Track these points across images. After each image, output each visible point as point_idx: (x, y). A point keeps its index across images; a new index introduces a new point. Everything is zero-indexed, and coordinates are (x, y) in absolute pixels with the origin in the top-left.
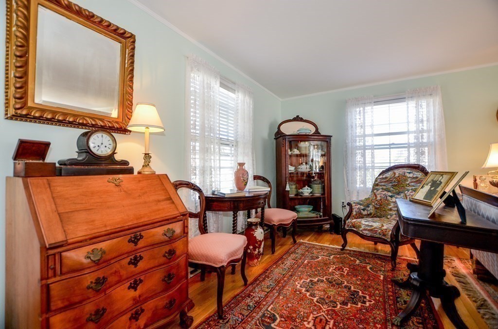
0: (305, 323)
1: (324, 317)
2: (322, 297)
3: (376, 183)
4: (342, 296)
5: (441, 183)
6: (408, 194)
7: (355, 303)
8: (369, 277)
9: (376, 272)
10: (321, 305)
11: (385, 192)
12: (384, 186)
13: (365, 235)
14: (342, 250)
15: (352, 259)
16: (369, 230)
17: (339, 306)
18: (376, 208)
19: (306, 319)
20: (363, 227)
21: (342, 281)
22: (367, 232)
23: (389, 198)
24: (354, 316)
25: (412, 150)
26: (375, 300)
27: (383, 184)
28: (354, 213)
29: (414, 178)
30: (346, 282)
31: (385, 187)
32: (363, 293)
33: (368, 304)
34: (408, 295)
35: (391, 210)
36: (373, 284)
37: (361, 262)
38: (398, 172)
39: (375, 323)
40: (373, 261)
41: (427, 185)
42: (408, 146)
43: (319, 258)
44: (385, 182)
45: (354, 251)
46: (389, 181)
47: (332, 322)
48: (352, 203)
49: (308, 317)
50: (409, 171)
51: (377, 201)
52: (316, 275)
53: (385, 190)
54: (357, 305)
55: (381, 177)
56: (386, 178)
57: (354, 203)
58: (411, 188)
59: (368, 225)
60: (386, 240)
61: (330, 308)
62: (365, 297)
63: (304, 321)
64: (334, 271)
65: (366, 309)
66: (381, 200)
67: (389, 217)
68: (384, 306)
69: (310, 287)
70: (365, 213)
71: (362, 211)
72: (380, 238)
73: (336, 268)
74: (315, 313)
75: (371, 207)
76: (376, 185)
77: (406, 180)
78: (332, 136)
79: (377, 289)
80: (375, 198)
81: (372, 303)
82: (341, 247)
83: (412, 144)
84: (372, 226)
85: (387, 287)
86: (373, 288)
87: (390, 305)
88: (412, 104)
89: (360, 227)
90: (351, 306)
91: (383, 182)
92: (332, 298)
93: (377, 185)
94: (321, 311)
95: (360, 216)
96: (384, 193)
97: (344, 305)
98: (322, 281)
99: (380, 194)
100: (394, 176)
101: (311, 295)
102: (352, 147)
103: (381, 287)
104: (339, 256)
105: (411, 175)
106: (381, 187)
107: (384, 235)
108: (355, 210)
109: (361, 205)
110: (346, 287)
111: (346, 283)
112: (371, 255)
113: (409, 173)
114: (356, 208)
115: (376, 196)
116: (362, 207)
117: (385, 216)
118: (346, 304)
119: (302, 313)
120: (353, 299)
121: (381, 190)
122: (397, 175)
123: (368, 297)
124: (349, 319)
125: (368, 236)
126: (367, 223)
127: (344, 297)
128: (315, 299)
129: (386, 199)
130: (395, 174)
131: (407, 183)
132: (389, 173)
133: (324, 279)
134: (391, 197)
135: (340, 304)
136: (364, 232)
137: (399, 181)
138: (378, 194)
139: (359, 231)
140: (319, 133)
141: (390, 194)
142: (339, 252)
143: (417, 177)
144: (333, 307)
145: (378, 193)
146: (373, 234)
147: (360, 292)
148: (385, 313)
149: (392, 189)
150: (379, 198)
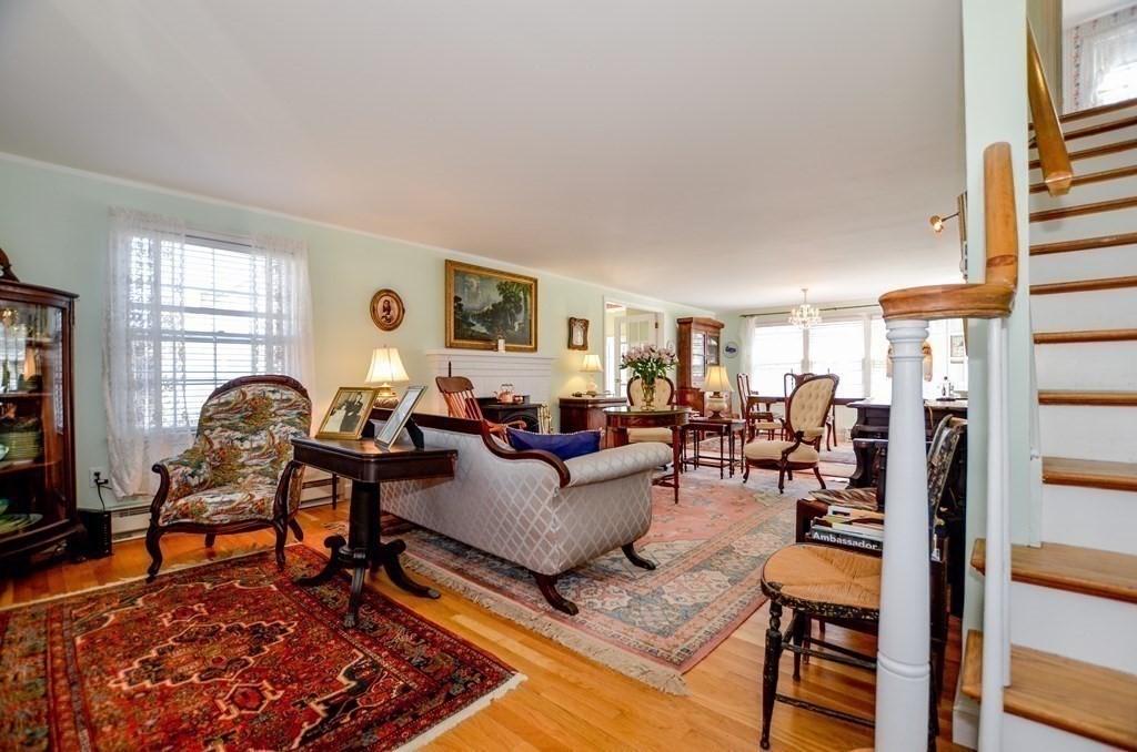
0: (222, 717)
1: (242, 687)
2: (203, 668)
3: (208, 414)
4: (238, 645)
5: (361, 404)
6: (274, 432)
7: (271, 641)
8: (253, 597)
9: (257, 584)
10: (217, 679)
11: (229, 433)
12: (225, 419)
13: (218, 526)
14: (148, 580)
15: (191, 586)
16: (227, 511)
17: (251, 659)
18: (214, 468)
19: (215, 714)
20: (211, 509)
21: (213, 627)
22: (222, 517)
23: (237, 443)
24: (289, 653)
25: (262, 349)
26: (295, 619)
27: (222, 415)
28: (174, 486)
29: (283, 401)
30: (222, 624)
31: (227, 422)
32: (268, 622)
33: (291, 630)
34: (331, 590)
35: (243, 465)
36: (270, 602)
37: (215, 584)
38: (251, 391)
39: (325, 643)
40: (235, 573)
41: (340, 408)
42: (252, 340)
43: (106, 619)
44: (227, 411)
45: (180, 572)
46: (233, 408)
47: (265, 683)
48: (165, 464)
49: (216, 708)
50: (272, 389)
51: (214, 452)
52: (144, 648)
53: (228, 428)
54: (277, 640)
55: (215, 401)
56: (227, 403)
57: (171, 463)
58: (280, 419)
59: (222, 503)
60: (265, 520)
61: (240, 671)
62: (278, 625)
63: (217, 717)
64: (175, 621)
65: (294, 636)
66: (221, 449)
67: (240, 480)
68: (315, 618)
69: (157, 672)
70: (194, 481)
71: (189, 478)
72: (251, 520)
73: (173, 614)
74: (221, 694)
75: (204, 467)
76: (206, 419)
77: (269, 405)
78: (76, 296)
79: (283, 605)
80: (208, 446)
81: (296, 624)
82: (148, 576)
83: (261, 336)
84: (231, 502)
85: (295, 596)
86: (277, 607)
87: (320, 613)
88: (261, 261)
89: (203, 510)
90: (271, 647)
91: (222, 412)
92: (224, 658)
93: (211, 419)
94: (228, 685)
95: (187, 490)
96: (227, 434)
97: (258, 652)
98: (172, 648)
99: (218, 437)
100: (244, 398)
101: (175, 680)
102: (127, 330)
103: (286, 600)
104: (155, 594)
105: (278, 396)
106: (219, 423)
107: (261, 511)
108: (174, 479)
109: (186, 465)
110: (230, 630)
111: (224, 626)
112: (222, 566)
113: (273, 392)
114: (176, 474)
115: (210, 443)
116: (189, 470)
117: (232, 480)
118: (260, 650)
119: (196, 712)
120: (262, 637)
121: (220, 429)
122: (249, 397)
123: (282, 623)
124: (285, 663)
125: (226, 525)
126: (217, 499)
127: (244, 644)
128: (195, 679)
129: (232, 447)
130: (244, 394)
131: (272, 410)
132: (232, 393)
133: (171, 643)
134: (242, 440)
135: (250, 655)
136: (214, 518)
137: (255, 409)
138: (215, 438)
139: (201, 521)
140: (14, 278)
141: (238, 435)
142: (145, 588)
143: (289, 400)
144: (242, 667)
145: (214, 435)
146: (235, 518)
147: (264, 623)
148: (325, 625)
149: (242, 424)
150: (216, 446)
